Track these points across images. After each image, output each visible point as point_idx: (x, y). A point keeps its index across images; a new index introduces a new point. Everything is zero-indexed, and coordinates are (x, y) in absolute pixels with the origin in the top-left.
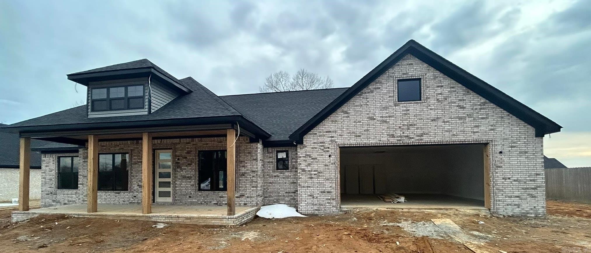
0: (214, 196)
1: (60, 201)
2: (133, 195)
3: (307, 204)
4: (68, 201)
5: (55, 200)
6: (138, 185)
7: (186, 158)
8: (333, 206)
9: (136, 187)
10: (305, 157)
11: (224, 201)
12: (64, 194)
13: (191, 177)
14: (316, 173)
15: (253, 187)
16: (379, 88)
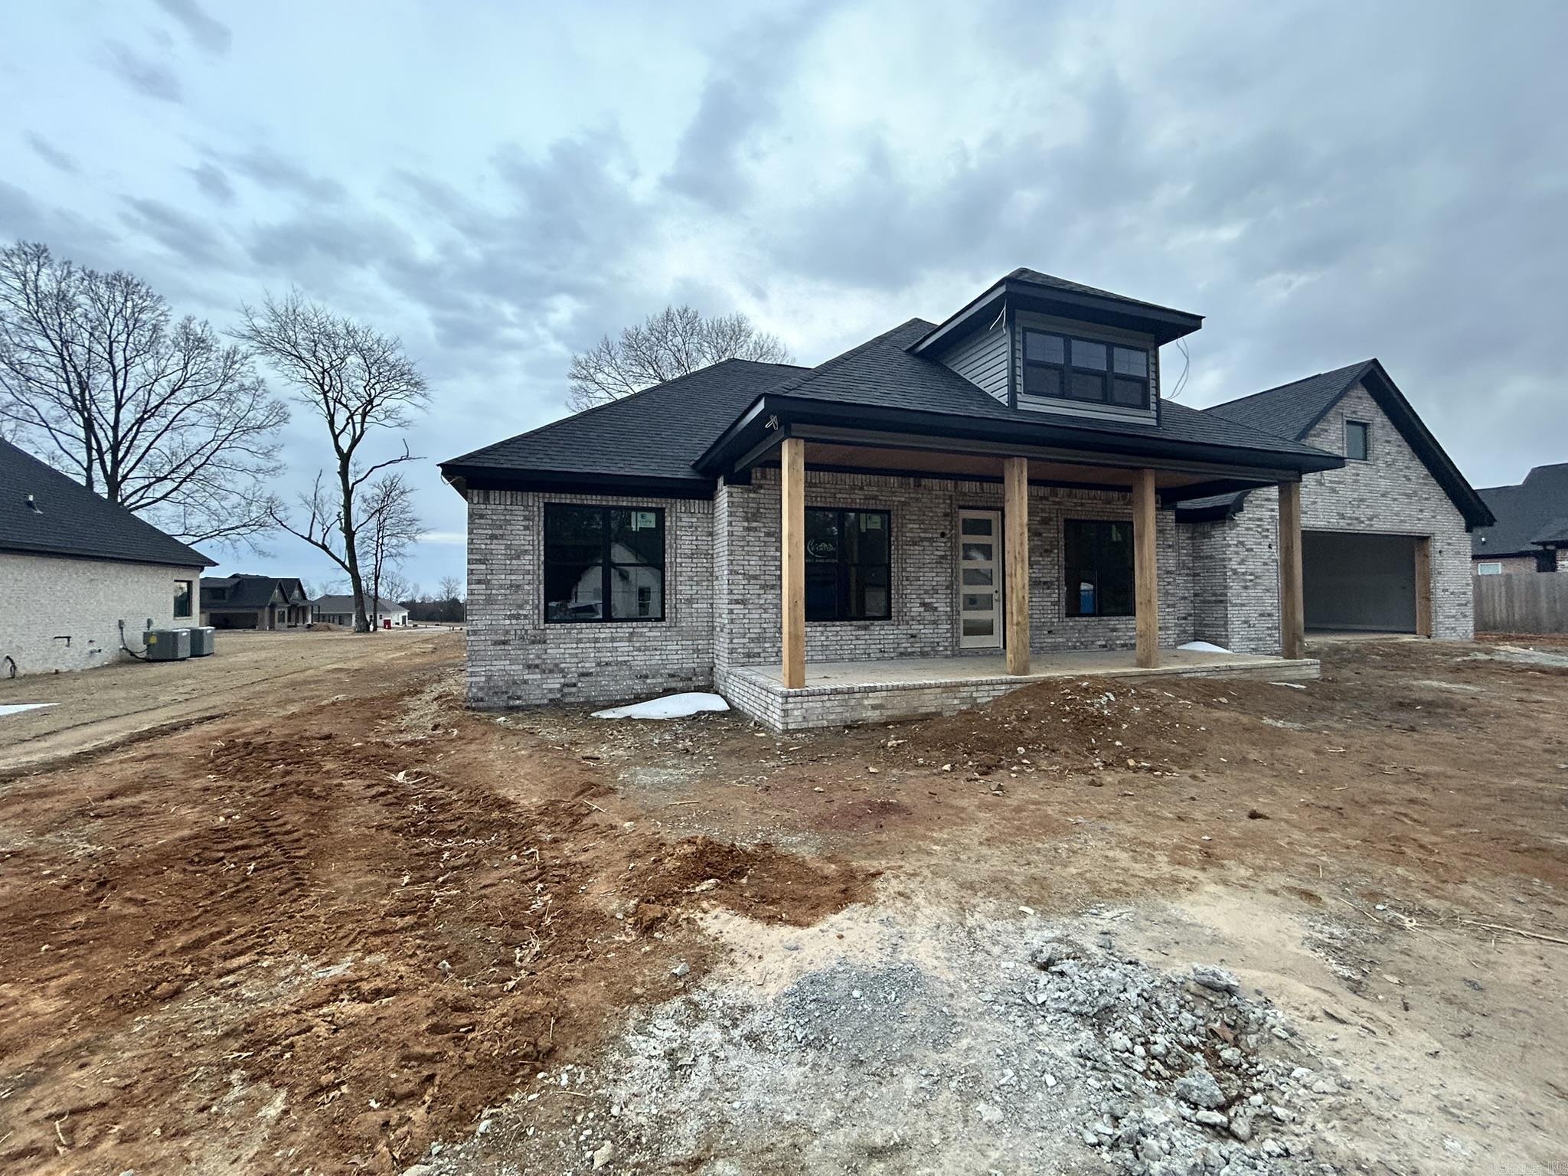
0: (1098, 628)
1: (562, 666)
2: (910, 632)
3: (1242, 639)
4: (598, 664)
5: (537, 662)
6: (923, 604)
7: (1040, 534)
8: (1275, 641)
9: (916, 609)
10: (1236, 546)
11: (1118, 638)
12: (580, 641)
13: (1052, 583)
14: (1252, 577)
15: (1169, 606)
16: (1326, 431)
